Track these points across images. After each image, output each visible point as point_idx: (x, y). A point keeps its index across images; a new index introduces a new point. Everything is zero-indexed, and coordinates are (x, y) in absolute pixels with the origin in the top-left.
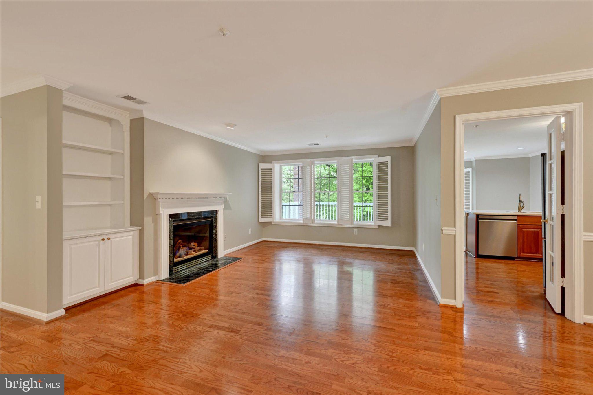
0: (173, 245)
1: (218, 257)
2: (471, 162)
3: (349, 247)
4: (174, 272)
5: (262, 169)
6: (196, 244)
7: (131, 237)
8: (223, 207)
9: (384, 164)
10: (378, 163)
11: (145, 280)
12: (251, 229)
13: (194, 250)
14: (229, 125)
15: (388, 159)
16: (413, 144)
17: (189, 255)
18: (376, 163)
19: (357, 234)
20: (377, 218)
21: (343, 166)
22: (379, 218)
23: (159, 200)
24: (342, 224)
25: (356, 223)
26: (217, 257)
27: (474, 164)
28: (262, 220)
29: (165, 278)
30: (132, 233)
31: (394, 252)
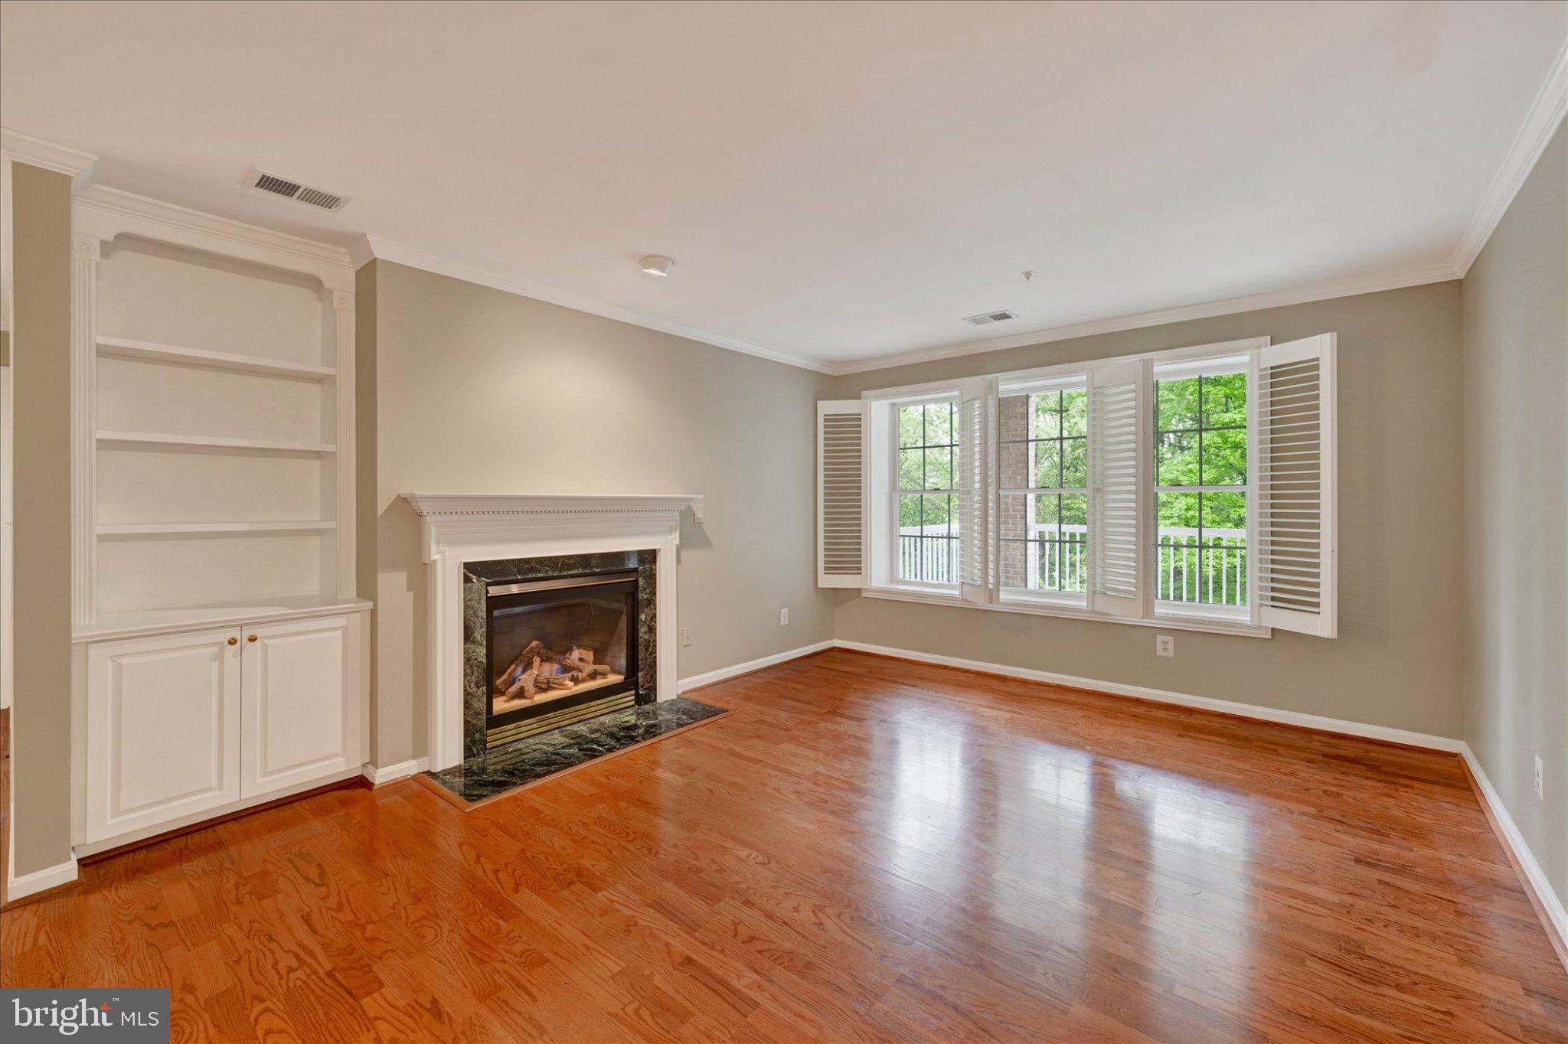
0: (485, 662)
1: (658, 701)
3: (1138, 702)
4: (489, 745)
5: (828, 418)
6: (589, 656)
7: (339, 633)
8: (674, 539)
9: (1297, 371)
10: (1272, 368)
11: (379, 770)
12: (787, 609)
13: (573, 675)
14: (648, 260)
15: (1320, 348)
16: (1458, 271)
17: (554, 688)
18: (1261, 370)
19: (1170, 653)
20: (1266, 597)
21: (1111, 391)
22: (1273, 599)
23: (429, 519)
24: (1111, 612)
25: (1164, 610)
26: (655, 700)
28: (827, 581)
29: (449, 766)
30: (342, 621)
31: (1349, 750)
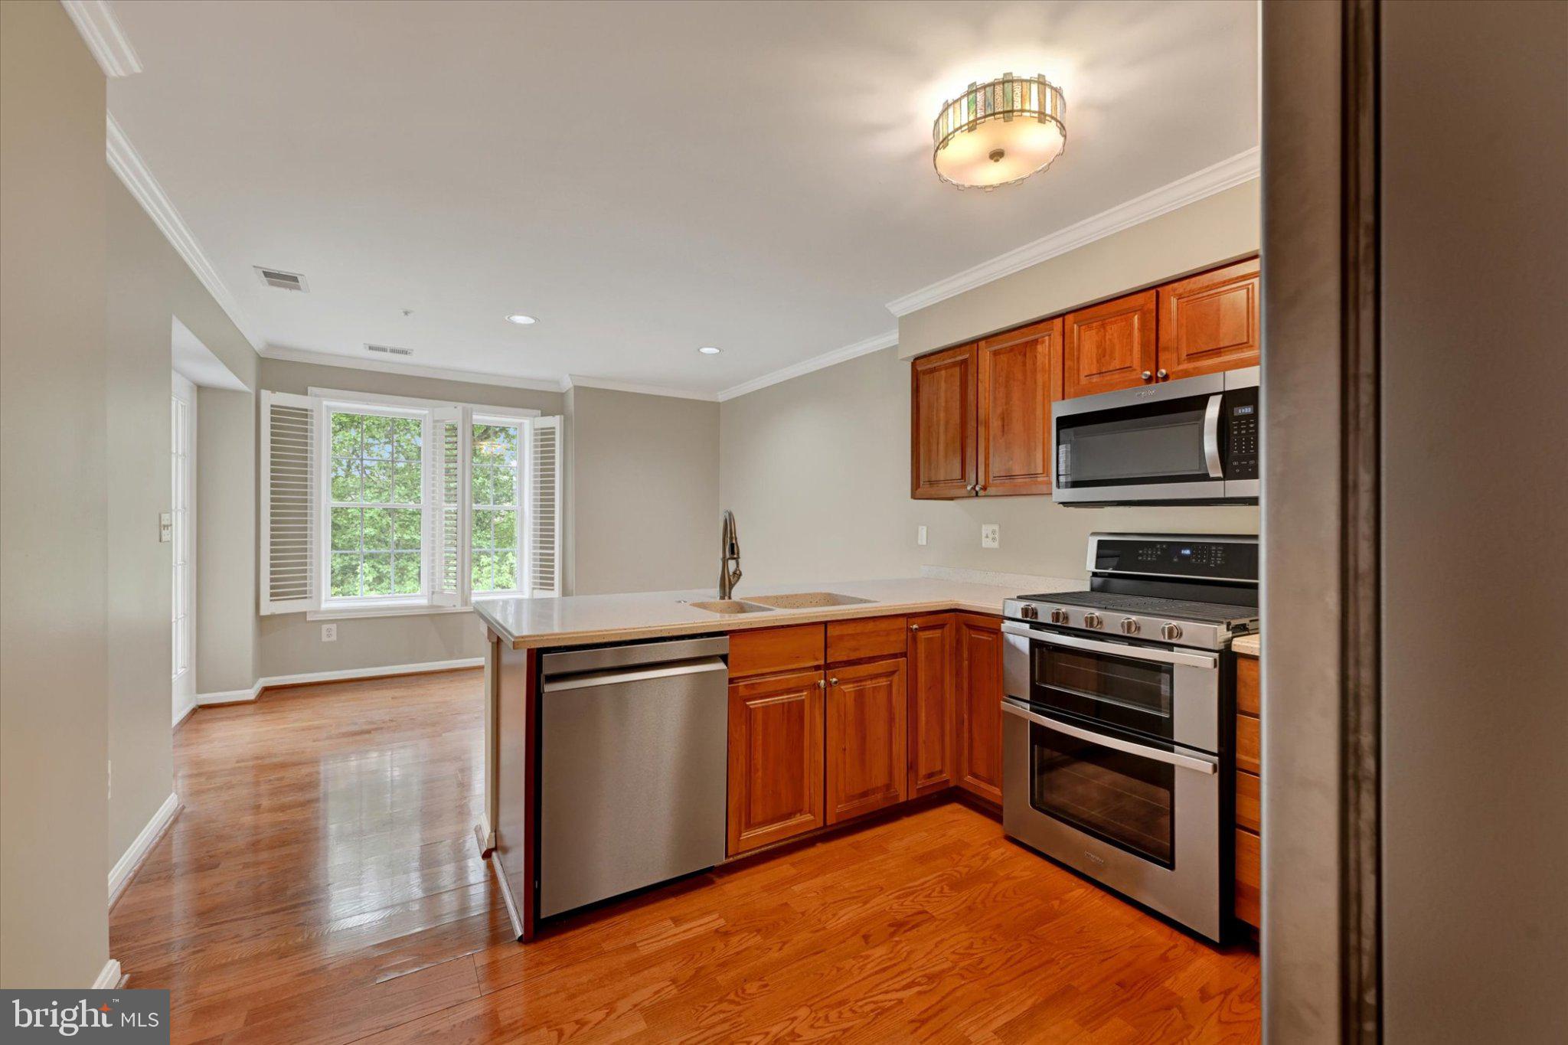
2: (562, 396)
27: (571, 402)
